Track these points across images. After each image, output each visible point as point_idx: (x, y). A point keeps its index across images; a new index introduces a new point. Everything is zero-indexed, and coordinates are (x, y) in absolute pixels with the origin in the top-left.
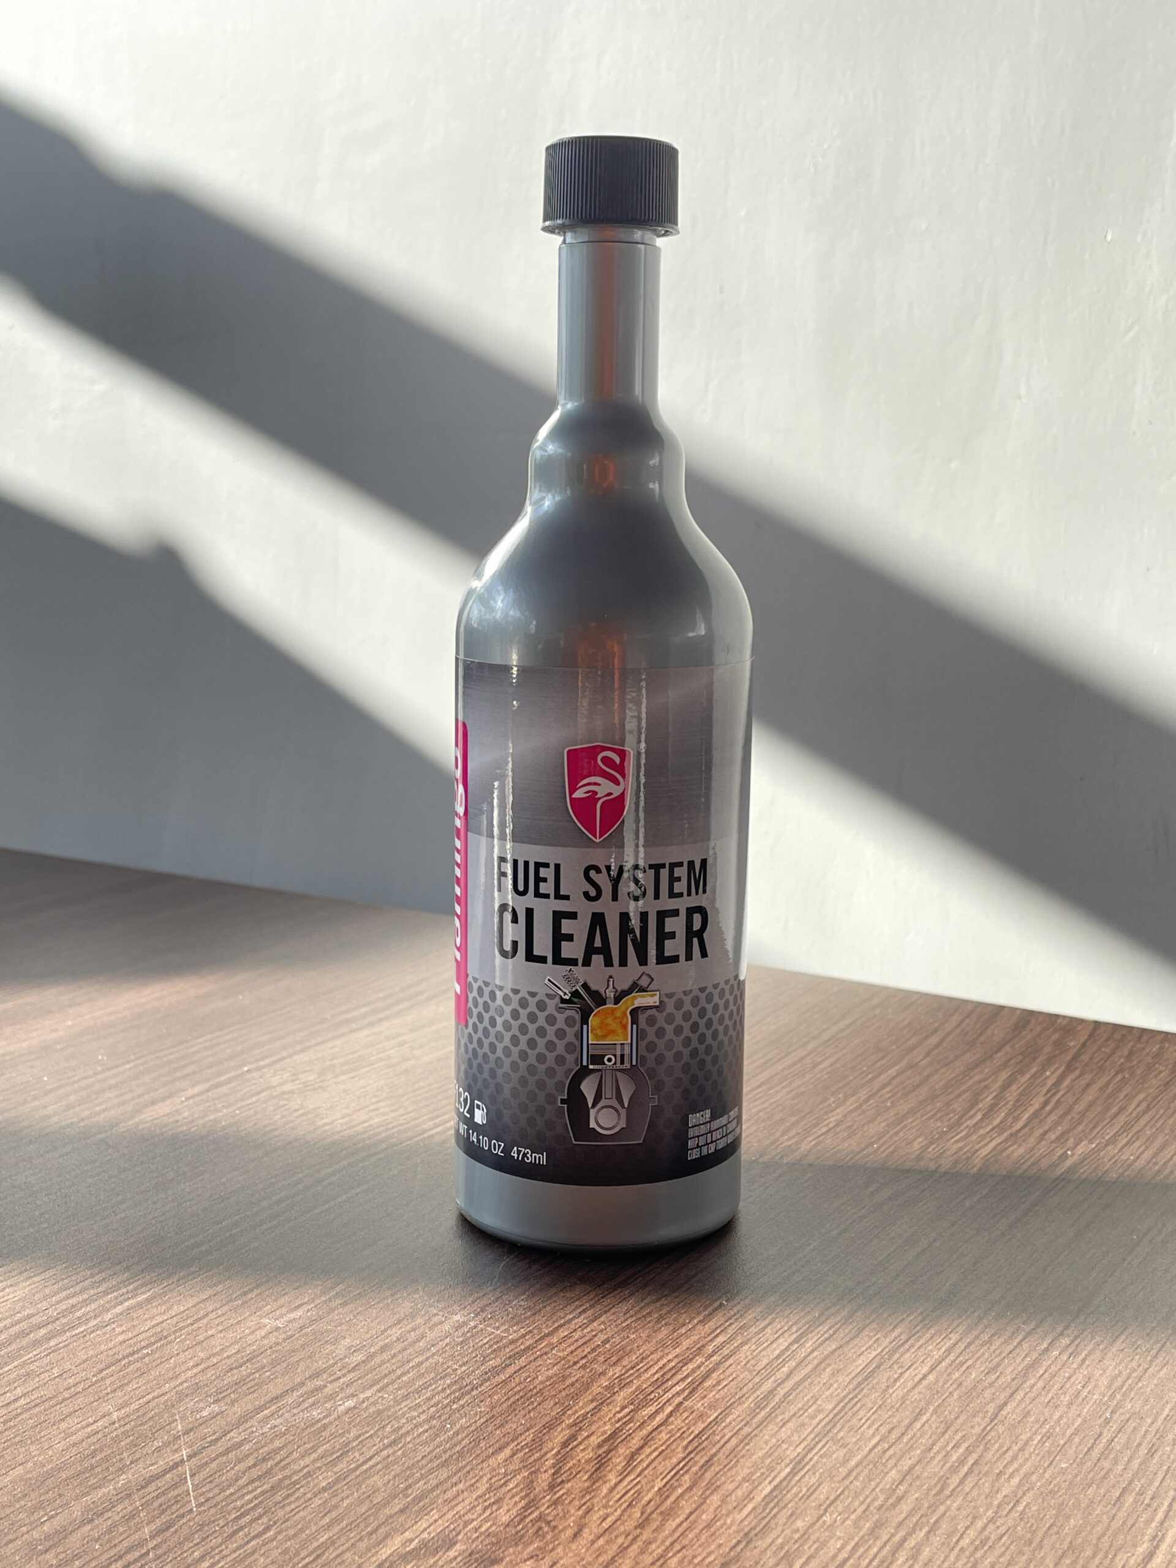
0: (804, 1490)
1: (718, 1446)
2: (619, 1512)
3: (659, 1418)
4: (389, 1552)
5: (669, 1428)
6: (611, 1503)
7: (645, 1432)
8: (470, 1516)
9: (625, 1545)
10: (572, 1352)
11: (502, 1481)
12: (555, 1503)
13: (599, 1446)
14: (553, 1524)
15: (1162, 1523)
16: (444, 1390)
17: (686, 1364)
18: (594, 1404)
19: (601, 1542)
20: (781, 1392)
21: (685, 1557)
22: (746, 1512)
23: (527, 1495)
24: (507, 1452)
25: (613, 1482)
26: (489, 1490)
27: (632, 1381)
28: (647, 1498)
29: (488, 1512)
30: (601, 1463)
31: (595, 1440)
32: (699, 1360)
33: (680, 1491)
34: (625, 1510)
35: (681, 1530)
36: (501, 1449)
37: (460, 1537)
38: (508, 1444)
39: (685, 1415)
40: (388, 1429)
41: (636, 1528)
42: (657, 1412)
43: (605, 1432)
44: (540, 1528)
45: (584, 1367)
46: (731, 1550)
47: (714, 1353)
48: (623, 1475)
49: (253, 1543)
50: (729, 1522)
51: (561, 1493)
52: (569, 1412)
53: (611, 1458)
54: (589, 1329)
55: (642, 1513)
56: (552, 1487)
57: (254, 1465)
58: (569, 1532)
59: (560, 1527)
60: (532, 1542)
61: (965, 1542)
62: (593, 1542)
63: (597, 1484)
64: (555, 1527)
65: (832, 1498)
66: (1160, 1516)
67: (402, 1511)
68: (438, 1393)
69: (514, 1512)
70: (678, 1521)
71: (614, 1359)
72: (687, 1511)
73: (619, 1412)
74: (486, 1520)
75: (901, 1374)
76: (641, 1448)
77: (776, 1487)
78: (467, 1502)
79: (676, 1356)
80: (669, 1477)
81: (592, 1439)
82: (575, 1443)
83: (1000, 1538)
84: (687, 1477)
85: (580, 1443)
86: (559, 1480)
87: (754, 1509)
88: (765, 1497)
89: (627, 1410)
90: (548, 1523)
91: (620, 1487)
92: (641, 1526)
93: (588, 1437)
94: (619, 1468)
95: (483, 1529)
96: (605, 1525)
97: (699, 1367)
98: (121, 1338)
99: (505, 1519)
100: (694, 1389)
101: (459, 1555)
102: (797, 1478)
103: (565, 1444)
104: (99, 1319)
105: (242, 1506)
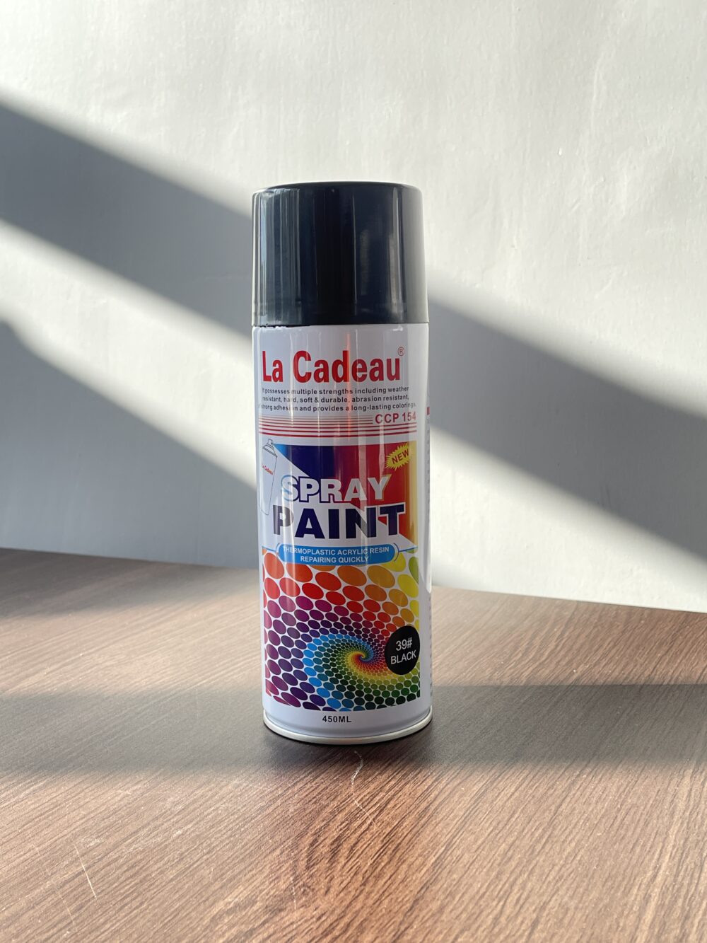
0: (455, 858)
1: (401, 839)
2: (349, 878)
3: (364, 827)
4: (217, 910)
5: (371, 831)
6: (344, 874)
7: (357, 835)
8: (262, 887)
9: (356, 895)
10: (307, 795)
11: (278, 867)
12: (311, 876)
13: (332, 844)
14: (312, 888)
15: (658, 859)
16: (234, 821)
17: (375, 797)
18: (324, 823)
19: (342, 894)
20: (432, 808)
21: (392, 899)
22: (423, 872)
23: (293, 874)
24: (278, 852)
25: (343, 863)
26: (271, 872)
27: (345, 808)
28: (365, 870)
29: (272, 885)
30: (334, 853)
31: (328, 841)
32: (382, 794)
33: (383, 864)
34: (353, 877)
35: (387, 885)
36: (274, 850)
37: (258, 899)
38: (278, 847)
39: (379, 824)
40: (205, 845)
41: (361, 886)
42: (362, 824)
43: (334, 836)
44: (305, 890)
45: (315, 803)
46: (418, 893)
47: (390, 790)
48: (348, 859)
49: (135, 911)
50: (414, 878)
51: (314, 871)
52: (311, 827)
53: (340, 850)
54: (314, 782)
55: (363, 878)
56: (308, 868)
57: (127, 870)
58: (323, 891)
59: (317, 889)
60: (301, 898)
61: (551, 878)
62: (337, 895)
63: (334, 865)
64: (313, 889)
65: (471, 861)
66: (656, 856)
67: (221, 888)
68: (231, 823)
69: (288, 883)
70: (384, 880)
71: (333, 797)
72: (389, 875)
73: (341, 825)
74: (272, 889)
75: (499, 794)
76: (357, 843)
77: (438, 858)
78: (259, 880)
79: (368, 793)
80: (375, 857)
81: (326, 841)
82: (317, 844)
83: (569, 875)
84: (386, 857)
85: (321, 843)
86: (312, 864)
87: (428, 870)
88: (433, 864)
89: (344, 824)
90: (309, 887)
91: (347, 865)
92: (364, 884)
93: (324, 839)
94: (346, 855)
95: (271, 893)
96: (343, 886)
97: (383, 798)
98: (32, 807)
99: (284, 887)
100: (382, 810)
101: (260, 908)
102: (449, 852)
103: (312, 845)
104: (17, 797)
105: (124, 893)
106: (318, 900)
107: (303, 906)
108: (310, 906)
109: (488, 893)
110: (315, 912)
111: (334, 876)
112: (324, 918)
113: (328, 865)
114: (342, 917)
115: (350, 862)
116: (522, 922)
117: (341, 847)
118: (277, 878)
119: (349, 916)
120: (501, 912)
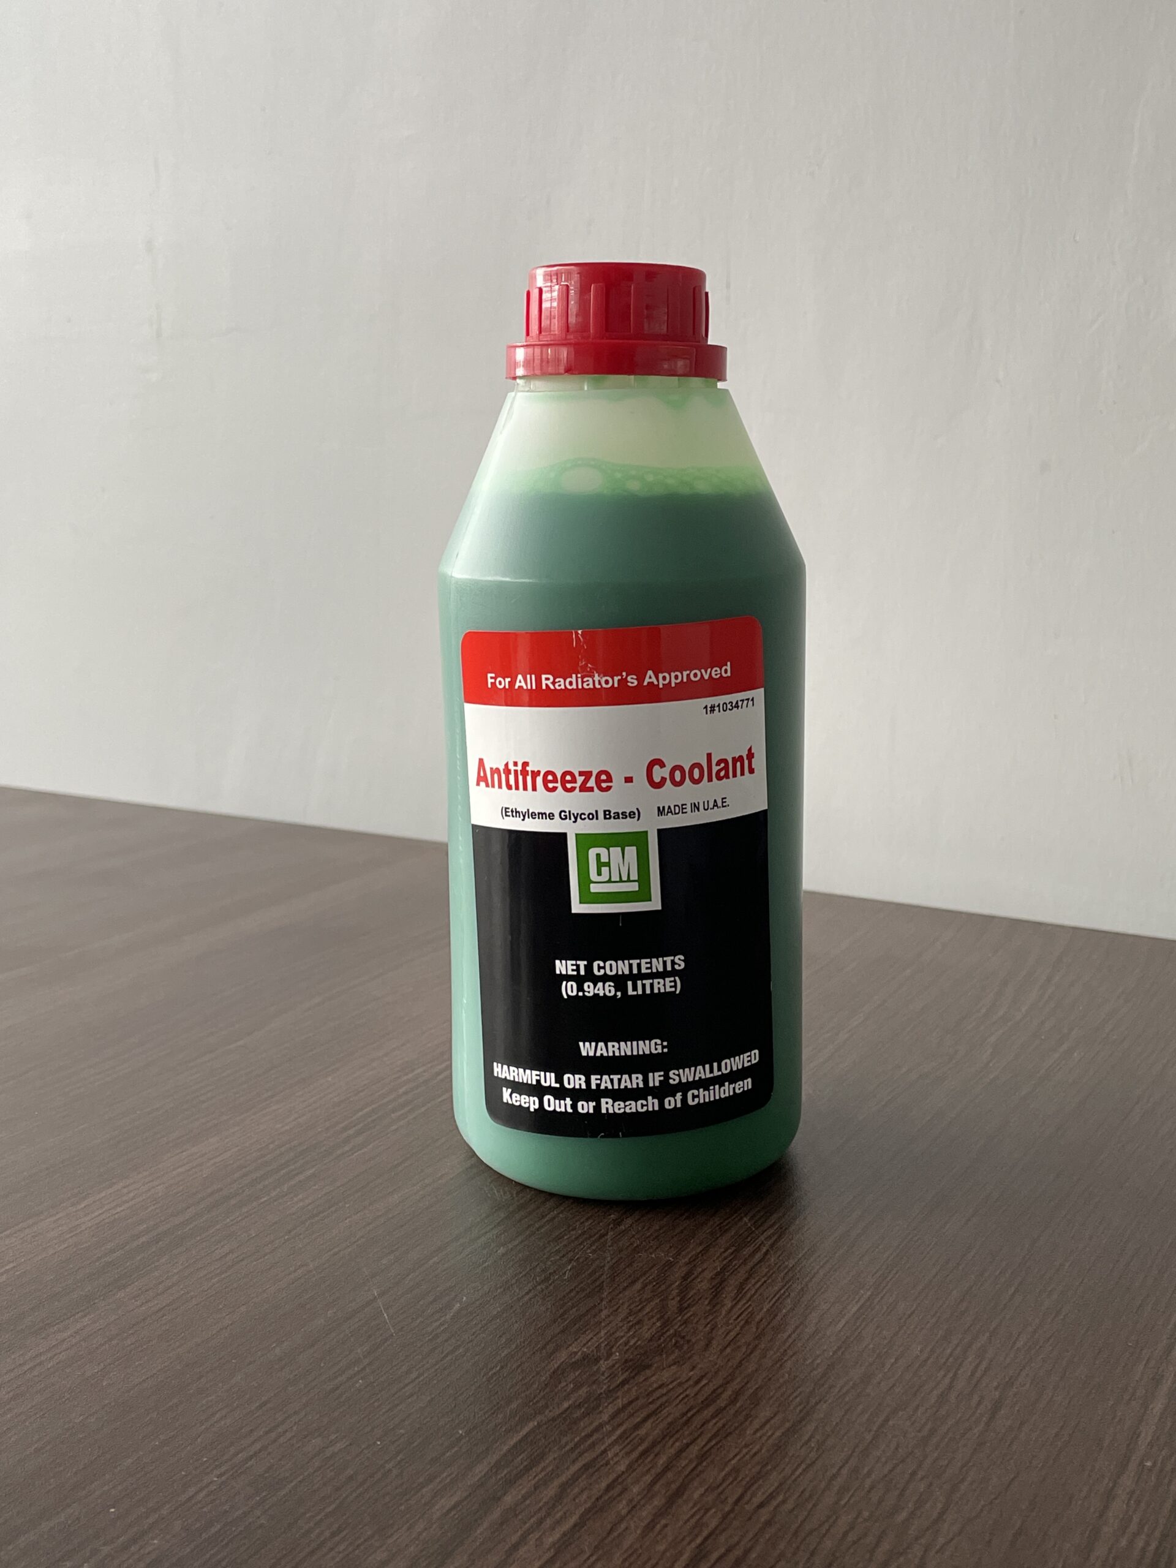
106: (695, 1358)
107: (675, 1364)
108: (684, 1364)
109: (931, 1360)
110: (692, 1373)
111: (716, 1326)
112: (704, 1382)
113: (708, 1308)
114: (728, 1383)
115: (739, 1306)
116: (979, 1403)
117: (726, 1283)
118: (638, 1323)
119: (739, 1380)
120: (950, 1387)
